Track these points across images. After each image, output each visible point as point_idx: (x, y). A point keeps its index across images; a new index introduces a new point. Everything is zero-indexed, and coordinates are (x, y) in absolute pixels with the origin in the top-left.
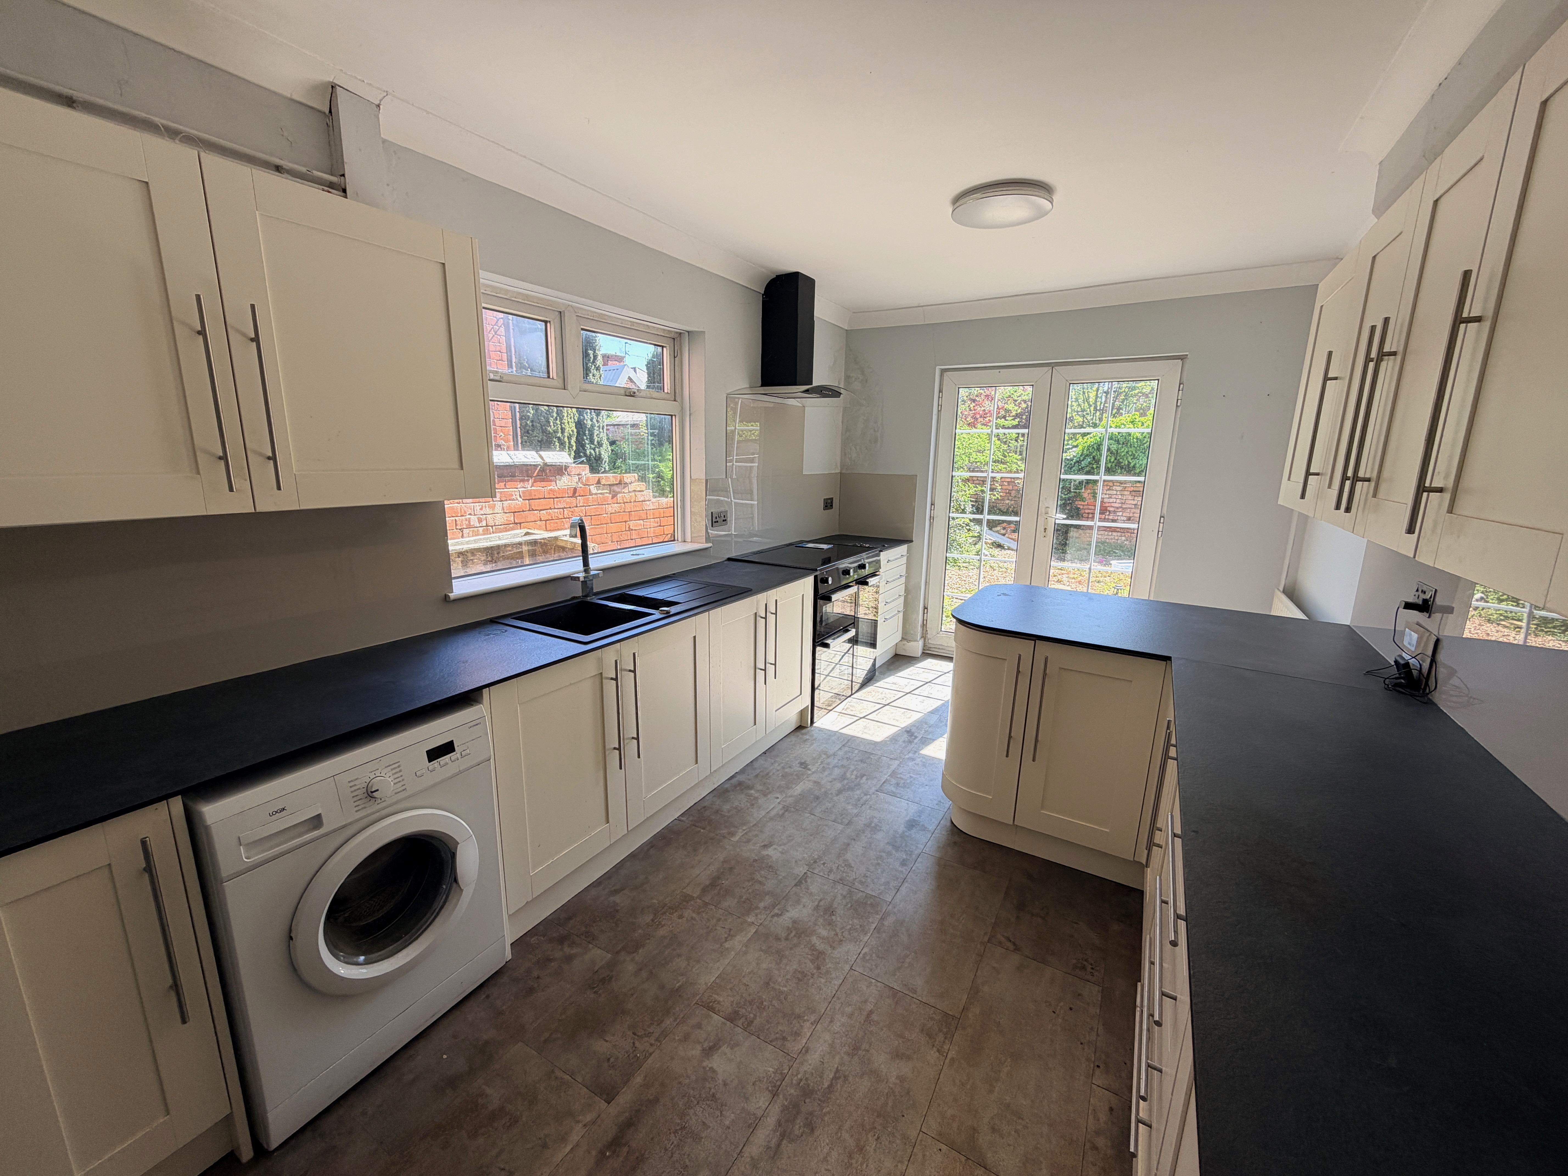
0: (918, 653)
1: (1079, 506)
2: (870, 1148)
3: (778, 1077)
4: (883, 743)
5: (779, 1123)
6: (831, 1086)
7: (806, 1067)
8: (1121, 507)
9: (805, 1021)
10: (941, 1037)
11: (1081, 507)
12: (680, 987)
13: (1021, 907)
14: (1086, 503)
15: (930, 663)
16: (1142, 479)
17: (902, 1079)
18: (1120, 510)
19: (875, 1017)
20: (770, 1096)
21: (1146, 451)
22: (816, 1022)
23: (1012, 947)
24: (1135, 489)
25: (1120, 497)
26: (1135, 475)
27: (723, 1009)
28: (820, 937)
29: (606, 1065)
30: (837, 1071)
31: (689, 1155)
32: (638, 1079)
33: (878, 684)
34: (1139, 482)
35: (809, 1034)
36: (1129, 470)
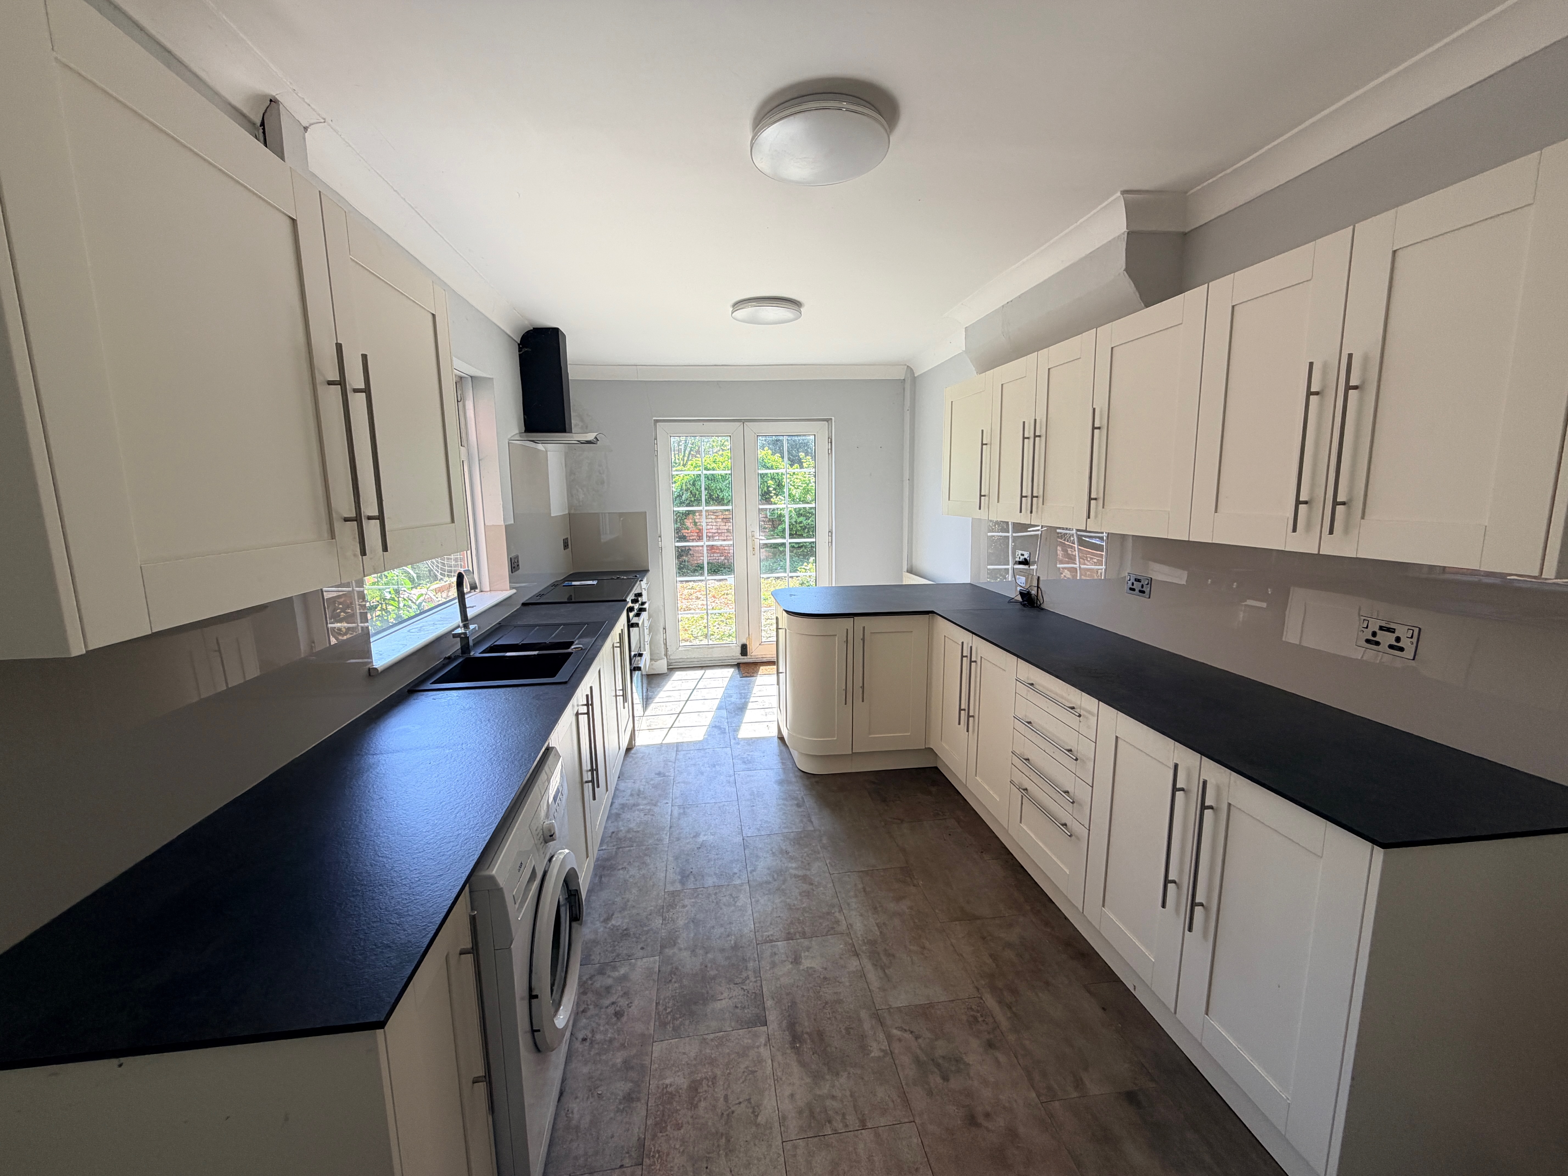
0: (664, 669)
1: (684, 534)
2: (927, 944)
3: (849, 947)
4: (705, 740)
5: (874, 965)
6: (881, 932)
7: (859, 933)
8: (717, 532)
9: (834, 913)
10: (908, 879)
11: (687, 535)
12: (735, 943)
13: (884, 800)
14: (689, 531)
15: (678, 675)
16: (730, 507)
17: (911, 908)
18: (716, 535)
19: (868, 889)
20: (855, 958)
21: (730, 486)
22: (841, 910)
23: (899, 821)
24: (725, 517)
25: (715, 524)
26: (723, 505)
27: (779, 937)
28: (793, 868)
29: (738, 1011)
30: (877, 924)
31: (845, 1011)
32: (769, 1003)
33: (656, 700)
34: (728, 510)
35: (843, 918)
36: (720, 501)
